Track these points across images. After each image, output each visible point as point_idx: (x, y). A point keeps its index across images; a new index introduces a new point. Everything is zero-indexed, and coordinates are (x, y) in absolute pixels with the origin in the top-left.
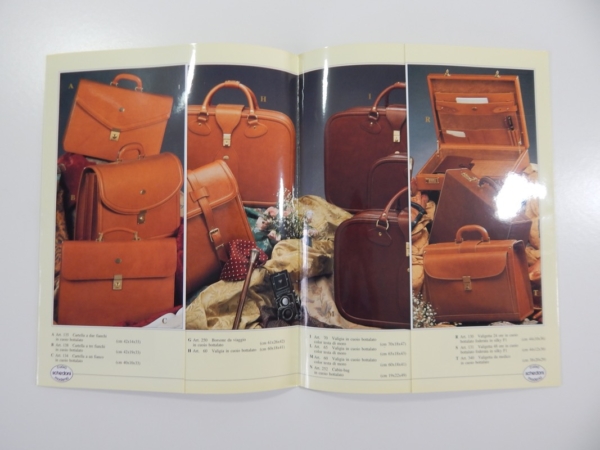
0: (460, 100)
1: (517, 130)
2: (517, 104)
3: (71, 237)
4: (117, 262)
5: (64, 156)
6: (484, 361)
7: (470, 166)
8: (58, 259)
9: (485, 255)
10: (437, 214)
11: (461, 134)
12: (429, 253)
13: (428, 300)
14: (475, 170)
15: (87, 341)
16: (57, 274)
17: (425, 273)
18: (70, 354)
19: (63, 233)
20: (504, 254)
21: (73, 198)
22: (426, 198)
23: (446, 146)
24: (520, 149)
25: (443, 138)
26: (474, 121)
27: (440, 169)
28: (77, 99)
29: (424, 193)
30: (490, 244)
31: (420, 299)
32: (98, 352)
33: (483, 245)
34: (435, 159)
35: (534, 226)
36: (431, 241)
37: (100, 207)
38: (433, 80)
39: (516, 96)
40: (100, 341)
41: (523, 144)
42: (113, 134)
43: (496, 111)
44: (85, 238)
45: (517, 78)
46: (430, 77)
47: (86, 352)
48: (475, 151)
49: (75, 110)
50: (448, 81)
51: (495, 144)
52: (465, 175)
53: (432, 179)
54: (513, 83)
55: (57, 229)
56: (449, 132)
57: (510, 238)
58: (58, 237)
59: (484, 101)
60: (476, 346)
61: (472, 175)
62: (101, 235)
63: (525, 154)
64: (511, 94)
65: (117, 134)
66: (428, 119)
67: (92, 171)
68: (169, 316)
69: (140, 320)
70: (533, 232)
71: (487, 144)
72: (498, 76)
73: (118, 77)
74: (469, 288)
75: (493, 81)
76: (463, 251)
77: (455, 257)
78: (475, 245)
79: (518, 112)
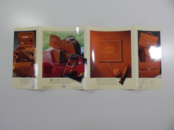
0: (23, 37)
1: (33, 42)
2: (33, 37)
3: (141, 61)
4: (149, 66)
5: (139, 46)
6: (25, 84)
7: (24, 49)
8: (139, 65)
9: (26, 65)
10: (18, 57)
11: (23, 43)
12: (16, 64)
13: (15, 73)
14: (25, 50)
15: (144, 81)
16: (139, 68)
17: (15, 68)
18: (142, 83)
19: (140, 61)
20: (29, 65)
21: (141, 54)
22: (16, 55)
23: (20, 46)
24: (33, 45)
25: (20, 44)
26: (25, 41)
27: (19, 50)
28: (141, 36)
29: (16, 54)
30: (27, 63)
31: (14, 72)
32: (146, 82)
33: (26, 63)
34: (18, 48)
35: (35, 59)
36: (17, 62)
37: (146, 56)
38: (18, 34)
39: (33, 36)
40: (147, 81)
41: (34, 44)
42: (147, 43)
43: (30, 39)
44: (143, 62)
45: (33, 32)
46: (18, 33)
47: (144, 83)
48: (25, 46)
49: (140, 38)
50: (21, 34)
51: (29, 45)
52: (23, 51)
53: (17, 51)
54: (32, 33)
55: (139, 60)
56: (21, 43)
57: (31, 62)
58: (139, 61)
59: (27, 37)
60: (24, 81)
61: (25, 51)
62: (146, 61)
63: (34, 46)
64: (32, 35)
65: (148, 43)
66: (17, 41)
67: (144, 49)
68: (159, 76)
69: (154, 76)
70: (35, 61)
71: (28, 45)
72: (30, 32)
73: (148, 32)
74: (23, 70)
75: (29, 33)
76: (22, 64)
77: (21, 65)
78: (24, 63)
79: (33, 39)
